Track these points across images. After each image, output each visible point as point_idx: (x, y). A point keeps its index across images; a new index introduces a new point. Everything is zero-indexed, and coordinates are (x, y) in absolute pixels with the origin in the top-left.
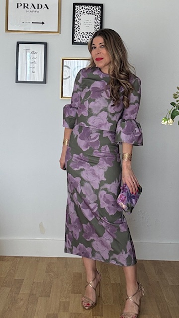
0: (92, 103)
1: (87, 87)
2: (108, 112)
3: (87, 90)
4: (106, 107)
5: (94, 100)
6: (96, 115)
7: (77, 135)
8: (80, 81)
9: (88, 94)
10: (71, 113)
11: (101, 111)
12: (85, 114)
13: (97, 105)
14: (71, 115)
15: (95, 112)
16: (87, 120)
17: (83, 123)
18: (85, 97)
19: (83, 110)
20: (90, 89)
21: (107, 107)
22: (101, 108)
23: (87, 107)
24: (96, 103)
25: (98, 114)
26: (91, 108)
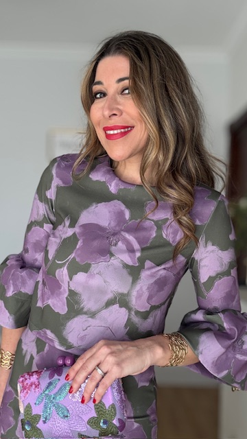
0: (80, 277)
1: (67, 223)
2: (129, 309)
3: (66, 231)
4: (122, 295)
5: (86, 269)
6: (93, 315)
7: (32, 358)
8: (51, 194)
9: (68, 245)
10: (24, 283)
11: (109, 304)
12: (59, 305)
13: (96, 282)
14: (23, 290)
15: (88, 303)
16: (64, 325)
17: (50, 334)
18: (57, 256)
19: (53, 293)
20: (77, 229)
21: (128, 294)
22: (110, 296)
23: (65, 287)
24: (92, 276)
25: (99, 311)
26: (78, 290)
